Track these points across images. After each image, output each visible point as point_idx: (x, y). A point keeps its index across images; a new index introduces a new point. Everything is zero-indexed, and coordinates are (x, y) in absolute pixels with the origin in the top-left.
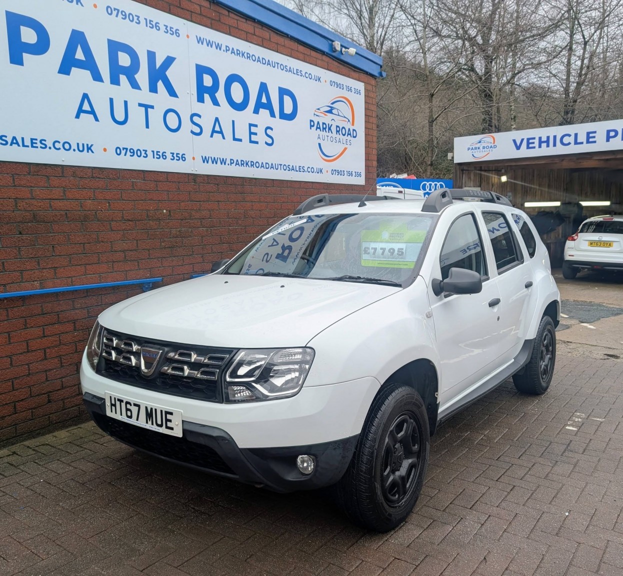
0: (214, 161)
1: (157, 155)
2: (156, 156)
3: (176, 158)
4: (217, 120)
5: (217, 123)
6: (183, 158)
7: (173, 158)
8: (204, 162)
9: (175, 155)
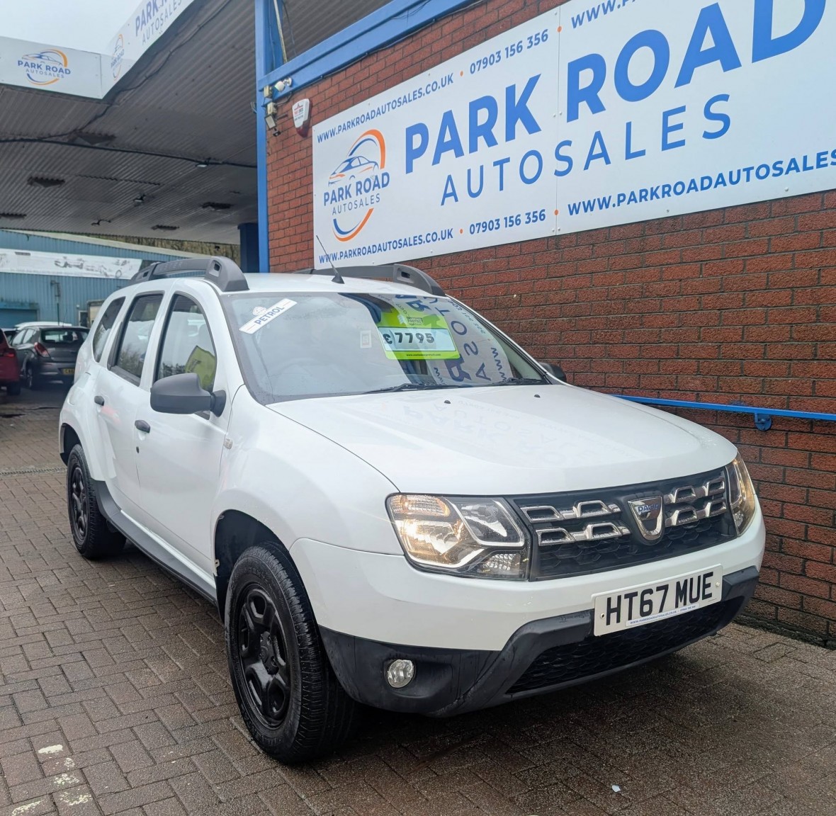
0: (589, 206)
1: (510, 221)
2: (509, 223)
3: (532, 219)
4: (598, 136)
5: (597, 142)
6: (542, 216)
7: (528, 220)
8: (571, 213)
9: (531, 216)
